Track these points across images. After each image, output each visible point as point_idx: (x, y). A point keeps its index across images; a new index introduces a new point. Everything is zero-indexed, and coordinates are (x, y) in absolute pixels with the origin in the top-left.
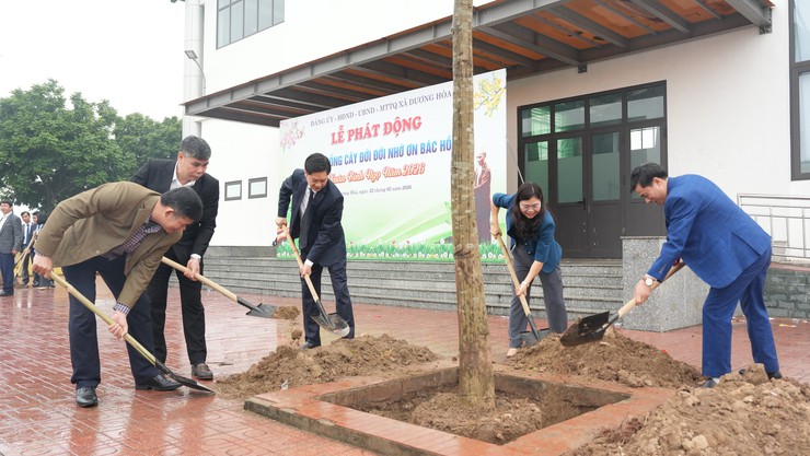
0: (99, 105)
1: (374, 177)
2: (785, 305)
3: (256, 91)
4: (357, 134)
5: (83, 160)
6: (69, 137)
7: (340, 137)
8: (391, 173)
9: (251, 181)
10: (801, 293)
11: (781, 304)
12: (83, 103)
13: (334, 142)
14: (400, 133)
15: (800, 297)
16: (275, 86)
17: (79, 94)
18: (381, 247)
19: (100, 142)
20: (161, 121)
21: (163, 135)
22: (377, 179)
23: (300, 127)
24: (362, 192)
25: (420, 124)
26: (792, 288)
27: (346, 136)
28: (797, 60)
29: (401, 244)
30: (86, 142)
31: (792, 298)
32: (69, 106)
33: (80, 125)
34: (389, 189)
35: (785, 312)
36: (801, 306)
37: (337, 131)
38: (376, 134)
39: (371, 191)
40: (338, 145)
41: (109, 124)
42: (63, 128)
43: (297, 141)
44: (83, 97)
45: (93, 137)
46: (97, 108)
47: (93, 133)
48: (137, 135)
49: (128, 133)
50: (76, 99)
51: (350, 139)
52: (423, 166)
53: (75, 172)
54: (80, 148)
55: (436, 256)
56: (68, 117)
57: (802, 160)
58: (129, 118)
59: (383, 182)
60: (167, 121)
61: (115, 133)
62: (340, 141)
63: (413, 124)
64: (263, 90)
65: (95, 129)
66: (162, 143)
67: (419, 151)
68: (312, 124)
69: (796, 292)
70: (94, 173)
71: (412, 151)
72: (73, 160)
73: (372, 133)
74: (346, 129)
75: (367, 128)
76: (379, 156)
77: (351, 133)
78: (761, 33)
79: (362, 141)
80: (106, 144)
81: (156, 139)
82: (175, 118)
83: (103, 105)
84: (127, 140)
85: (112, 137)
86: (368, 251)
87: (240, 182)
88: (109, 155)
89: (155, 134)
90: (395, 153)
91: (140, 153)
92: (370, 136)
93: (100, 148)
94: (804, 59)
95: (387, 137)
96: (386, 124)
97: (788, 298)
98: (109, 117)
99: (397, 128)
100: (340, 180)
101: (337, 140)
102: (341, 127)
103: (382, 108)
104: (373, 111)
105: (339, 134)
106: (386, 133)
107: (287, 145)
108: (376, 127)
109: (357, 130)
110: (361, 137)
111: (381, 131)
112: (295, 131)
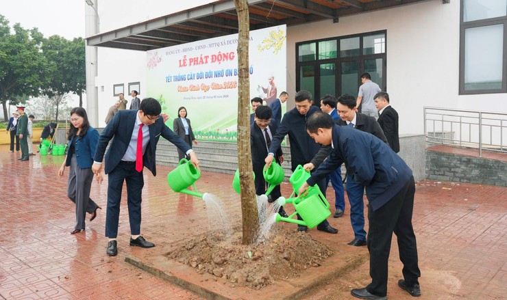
0: (32, 31)
1: (206, 89)
2: (448, 174)
3: (131, 32)
4: (194, 61)
5: (23, 67)
6: (14, 53)
7: (184, 63)
8: (216, 87)
9: (130, 84)
10: (458, 167)
11: (447, 173)
12: (21, 30)
13: (180, 66)
14: (221, 61)
15: (457, 170)
16: (143, 30)
17: (18, 24)
18: (210, 133)
19: (33, 55)
20: (72, 40)
21: (73, 50)
22: (208, 90)
23: (159, 56)
24: (199, 98)
25: (233, 57)
26: (452, 164)
27: (188, 62)
28: (465, 21)
29: (223, 131)
30: (25, 56)
31: (452, 170)
32: (13, 32)
33: (20, 45)
34: (215, 97)
35: (448, 178)
36: (457, 175)
37: (182, 59)
38: (206, 62)
39: (204, 97)
40: (183, 68)
41: (38, 43)
42: (10, 47)
43: (157, 64)
44: (21, 26)
45: (28, 52)
46: (30, 33)
47: (28, 49)
48: (57, 49)
49: (51, 48)
50: (17, 27)
51: (190, 65)
52: (235, 83)
53: (18, 75)
54: (21, 60)
56: (12, 41)
57: (466, 82)
58: (51, 38)
59: (211, 92)
60: (76, 41)
61: (43, 48)
62: (184, 65)
63: (229, 57)
64: (136, 32)
65: (30, 47)
66: (72, 55)
67: (233, 74)
68: (167, 53)
69: (455, 167)
70: (31, 75)
71: (229, 73)
72: (17, 67)
73: (204, 61)
74: (188, 58)
75: (201, 58)
76: (209, 76)
77: (191, 60)
78: (443, 3)
79: (198, 66)
80: (37, 56)
81: (69, 52)
82: (80, 38)
83: (34, 31)
84: (50, 54)
85: (41, 51)
86: (203, 135)
87: (123, 85)
88: (39, 64)
89: (68, 49)
90: (218, 75)
91: (59, 61)
92: (203, 63)
93: (34, 59)
94: (469, 21)
95: (213, 64)
96: (213, 56)
97: (450, 170)
98: (38, 39)
99: (220, 58)
100: (185, 90)
101: (183, 64)
102: (185, 56)
103: (210, 46)
104: (204, 47)
105: (184, 60)
106: (213, 61)
107: (152, 66)
108: (207, 57)
109: (195, 58)
110: (197, 63)
111: (210, 60)
112: (156, 58)
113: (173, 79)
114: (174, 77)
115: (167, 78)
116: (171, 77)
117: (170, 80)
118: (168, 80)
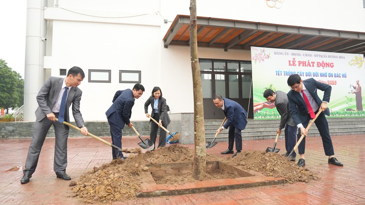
13: (290, 65)
14: (325, 67)
23: (267, 54)
25: (333, 66)
27: (297, 63)
38: (313, 66)
40: (292, 66)
51: (299, 65)
52: (336, 82)
55: (343, 116)
62: (294, 65)
63: (331, 65)
67: (334, 76)
68: (275, 53)
71: (331, 75)
73: (311, 65)
74: (297, 60)
75: (309, 62)
76: (315, 75)
77: (300, 63)
79: (306, 67)
90: (323, 75)
99: (323, 65)
101: (292, 63)
102: (294, 59)
103: (315, 56)
104: (310, 55)
105: (293, 61)
106: (318, 66)
107: (258, 60)
108: (313, 63)
109: (303, 62)
110: (306, 65)
111: (315, 65)
112: (263, 54)
113: (283, 74)
114: (284, 72)
115: (276, 72)
116: (281, 72)
117: (280, 74)
118: (278, 74)
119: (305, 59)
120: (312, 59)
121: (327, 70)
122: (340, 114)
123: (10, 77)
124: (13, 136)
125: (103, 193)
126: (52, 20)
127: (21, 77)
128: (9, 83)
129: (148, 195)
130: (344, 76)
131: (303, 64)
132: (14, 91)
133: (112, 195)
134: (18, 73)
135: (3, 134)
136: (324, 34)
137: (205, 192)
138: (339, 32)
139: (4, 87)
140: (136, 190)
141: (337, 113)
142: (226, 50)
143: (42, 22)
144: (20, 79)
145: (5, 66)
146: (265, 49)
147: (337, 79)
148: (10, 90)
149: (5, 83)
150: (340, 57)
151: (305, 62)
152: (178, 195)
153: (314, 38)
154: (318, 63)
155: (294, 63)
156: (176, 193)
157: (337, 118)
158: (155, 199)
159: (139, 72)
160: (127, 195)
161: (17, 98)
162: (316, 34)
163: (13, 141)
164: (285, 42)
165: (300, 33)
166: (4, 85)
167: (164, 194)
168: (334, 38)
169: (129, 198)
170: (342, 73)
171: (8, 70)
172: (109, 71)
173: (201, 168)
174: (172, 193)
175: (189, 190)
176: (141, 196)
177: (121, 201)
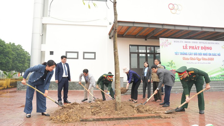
1: (199, 60)
8: (204, 59)
13: (184, 48)
14: (206, 50)
23: (169, 42)
24: (195, 63)
25: (212, 49)
34: (204, 63)
37: (185, 46)
38: (199, 49)
39: (198, 63)
43: (168, 45)
51: (190, 49)
52: (213, 58)
55: (219, 79)
59: (202, 61)
63: (210, 48)
67: (212, 55)
68: (175, 41)
71: (210, 55)
73: (197, 48)
75: (196, 47)
76: (200, 55)
77: (190, 47)
79: (194, 50)
90: (205, 55)
92: (197, 49)
99: (205, 48)
100: (187, 59)
101: (185, 48)
102: (186, 45)
103: (200, 43)
104: (197, 43)
105: (186, 46)
106: (202, 49)
107: (164, 46)
108: (198, 47)
109: (192, 46)
110: (194, 49)
111: (200, 48)
112: (167, 42)
113: (179, 54)
114: (180, 53)
115: (175, 53)
116: (178, 53)
117: (177, 54)
118: (176, 54)
119: (193, 45)
120: (197, 45)
121: (208, 51)
122: (216, 78)
123: (24, 55)
124: (24, 89)
125: (64, 119)
126: (46, 24)
127: (29, 54)
128: (23, 58)
129: (86, 120)
130: (219, 55)
131: (192, 48)
132: (25, 63)
133: (68, 120)
134: (28, 52)
135: (19, 88)
136: (204, 30)
137: (115, 120)
138: (214, 28)
139: (20, 60)
140: (80, 118)
141: (215, 78)
142: (146, 40)
143: (41, 25)
144: (29, 55)
145: (21, 48)
146: (168, 39)
147: (214, 57)
148: (23, 62)
149: (21, 58)
150: (216, 43)
151: (194, 47)
152: (101, 121)
153: (199, 32)
154: (201, 47)
155: (186, 47)
156: (100, 120)
157: (215, 81)
158: (89, 122)
159: (95, 53)
160: (75, 120)
161: (27, 67)
162: (200, 30)
163: (24, 92)
164: (181, 35)
165: (189, 29)
166: (20, 59)
167: (94, 120)
168: (211, 32)
169: (76, 121)
170: (217, 53)
171: (23, 50)
172: (77, 53)
173: (118, 108)
174: (98, 120)
175: (107, 118)
176: (82, 121)
177: (72, 122)
